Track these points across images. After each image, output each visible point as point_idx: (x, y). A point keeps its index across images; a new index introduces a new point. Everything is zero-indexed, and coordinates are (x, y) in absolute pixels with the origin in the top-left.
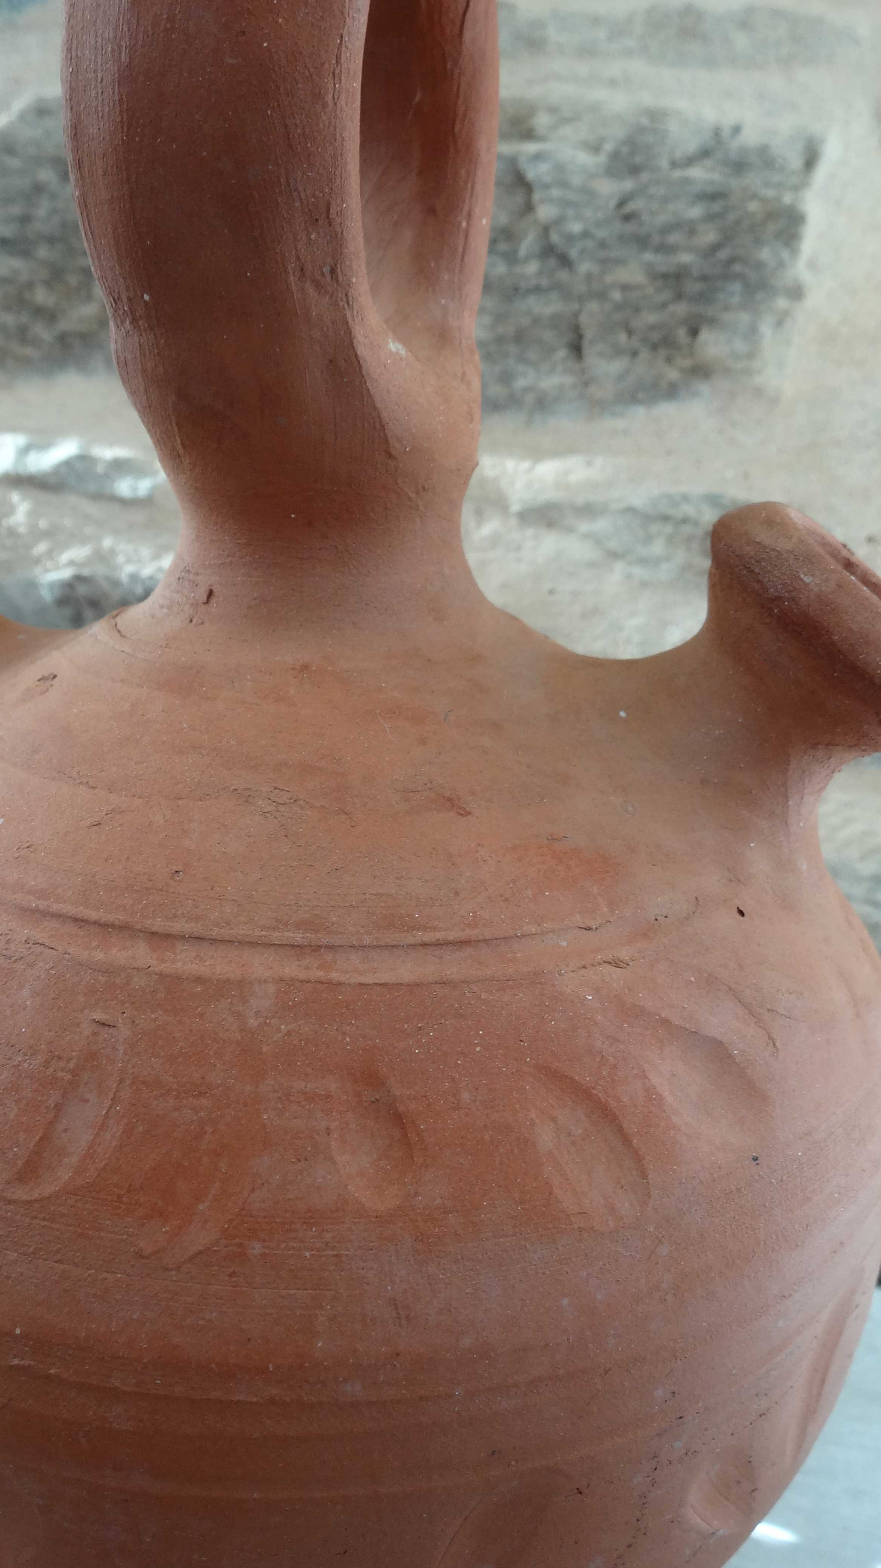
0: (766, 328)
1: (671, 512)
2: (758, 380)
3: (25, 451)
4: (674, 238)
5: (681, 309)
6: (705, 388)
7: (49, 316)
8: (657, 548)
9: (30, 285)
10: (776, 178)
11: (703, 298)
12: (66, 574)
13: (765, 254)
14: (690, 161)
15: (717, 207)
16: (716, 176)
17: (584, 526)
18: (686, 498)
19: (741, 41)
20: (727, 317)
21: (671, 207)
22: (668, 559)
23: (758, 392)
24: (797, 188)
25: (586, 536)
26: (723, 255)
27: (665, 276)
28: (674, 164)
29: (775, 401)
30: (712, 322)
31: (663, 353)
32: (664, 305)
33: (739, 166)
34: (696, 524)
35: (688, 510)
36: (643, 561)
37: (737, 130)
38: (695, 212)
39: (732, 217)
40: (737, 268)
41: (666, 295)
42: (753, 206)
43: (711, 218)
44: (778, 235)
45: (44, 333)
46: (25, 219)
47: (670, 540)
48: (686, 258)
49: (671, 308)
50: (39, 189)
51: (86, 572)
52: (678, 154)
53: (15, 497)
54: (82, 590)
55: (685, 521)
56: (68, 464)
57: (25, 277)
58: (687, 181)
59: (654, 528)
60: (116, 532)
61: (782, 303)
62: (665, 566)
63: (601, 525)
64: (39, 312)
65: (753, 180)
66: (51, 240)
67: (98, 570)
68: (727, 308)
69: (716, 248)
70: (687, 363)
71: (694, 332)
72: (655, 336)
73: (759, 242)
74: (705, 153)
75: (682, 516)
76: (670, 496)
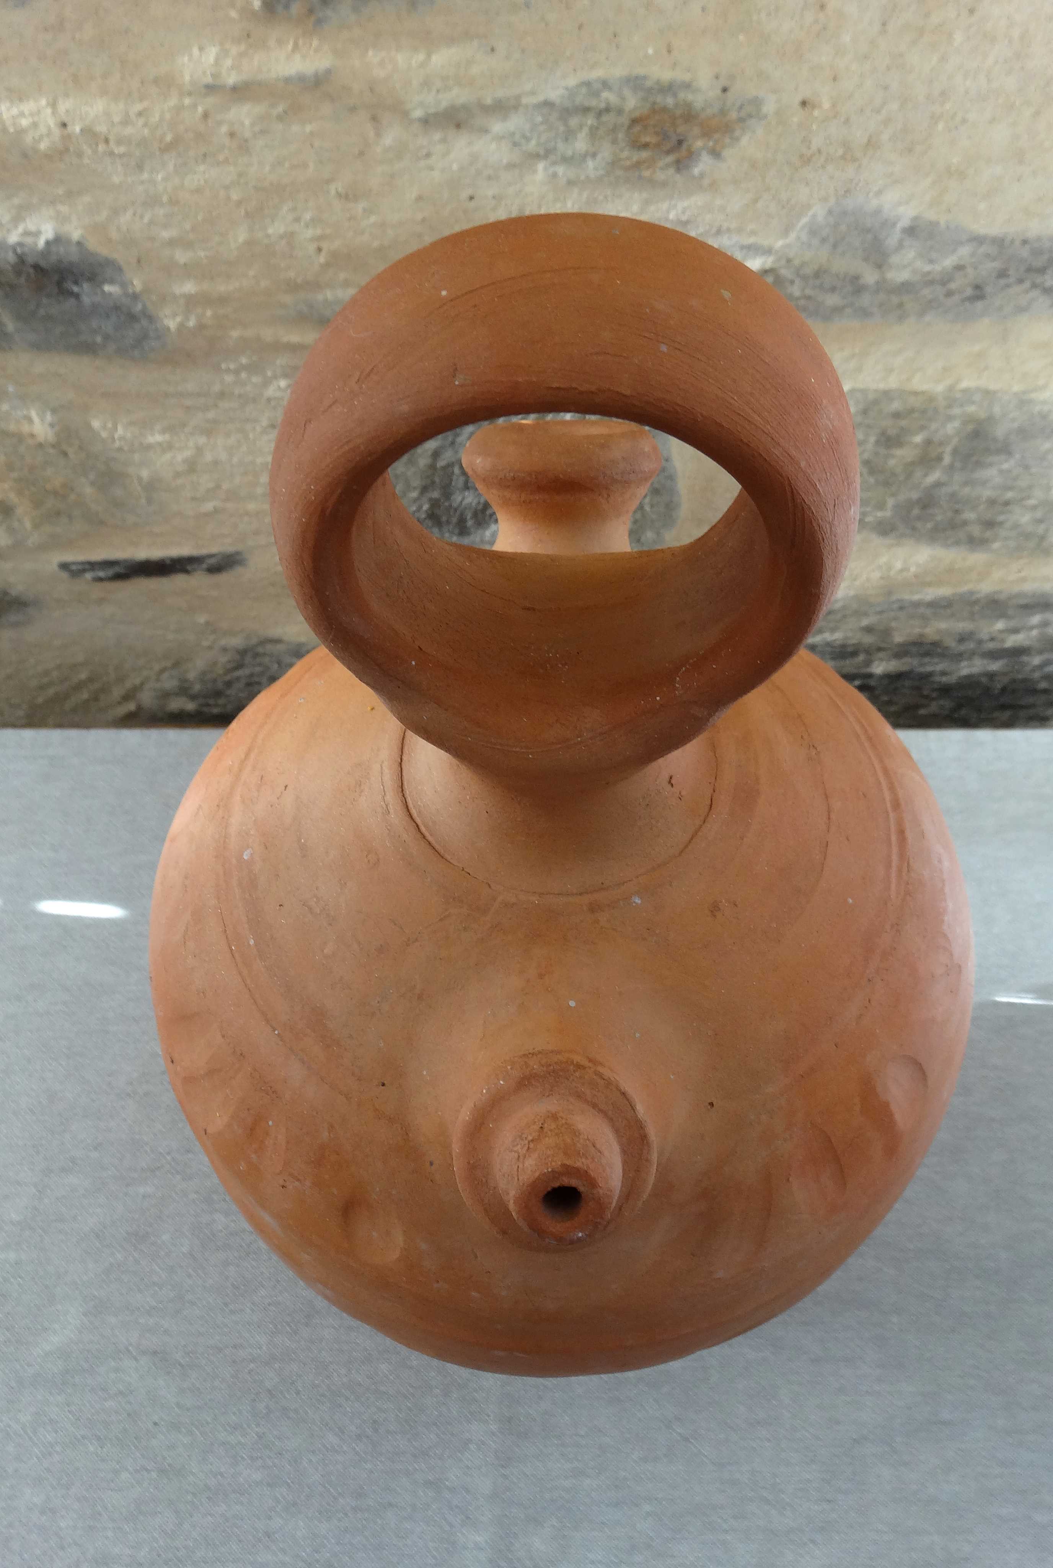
1: (594, 103)
8: (581, 144)
17: (498, 127)
18: (605, 84)
22: (594, 155)
25: (500, 138)
34: (620, 112)
35: (608, 96)
36: (566, 160)
47: (593, 132)
55: (607, 110)
59: (574, 122)
62: (591, 163)
63: (515, 123)
75: (603, 105)
76: (588, 84)
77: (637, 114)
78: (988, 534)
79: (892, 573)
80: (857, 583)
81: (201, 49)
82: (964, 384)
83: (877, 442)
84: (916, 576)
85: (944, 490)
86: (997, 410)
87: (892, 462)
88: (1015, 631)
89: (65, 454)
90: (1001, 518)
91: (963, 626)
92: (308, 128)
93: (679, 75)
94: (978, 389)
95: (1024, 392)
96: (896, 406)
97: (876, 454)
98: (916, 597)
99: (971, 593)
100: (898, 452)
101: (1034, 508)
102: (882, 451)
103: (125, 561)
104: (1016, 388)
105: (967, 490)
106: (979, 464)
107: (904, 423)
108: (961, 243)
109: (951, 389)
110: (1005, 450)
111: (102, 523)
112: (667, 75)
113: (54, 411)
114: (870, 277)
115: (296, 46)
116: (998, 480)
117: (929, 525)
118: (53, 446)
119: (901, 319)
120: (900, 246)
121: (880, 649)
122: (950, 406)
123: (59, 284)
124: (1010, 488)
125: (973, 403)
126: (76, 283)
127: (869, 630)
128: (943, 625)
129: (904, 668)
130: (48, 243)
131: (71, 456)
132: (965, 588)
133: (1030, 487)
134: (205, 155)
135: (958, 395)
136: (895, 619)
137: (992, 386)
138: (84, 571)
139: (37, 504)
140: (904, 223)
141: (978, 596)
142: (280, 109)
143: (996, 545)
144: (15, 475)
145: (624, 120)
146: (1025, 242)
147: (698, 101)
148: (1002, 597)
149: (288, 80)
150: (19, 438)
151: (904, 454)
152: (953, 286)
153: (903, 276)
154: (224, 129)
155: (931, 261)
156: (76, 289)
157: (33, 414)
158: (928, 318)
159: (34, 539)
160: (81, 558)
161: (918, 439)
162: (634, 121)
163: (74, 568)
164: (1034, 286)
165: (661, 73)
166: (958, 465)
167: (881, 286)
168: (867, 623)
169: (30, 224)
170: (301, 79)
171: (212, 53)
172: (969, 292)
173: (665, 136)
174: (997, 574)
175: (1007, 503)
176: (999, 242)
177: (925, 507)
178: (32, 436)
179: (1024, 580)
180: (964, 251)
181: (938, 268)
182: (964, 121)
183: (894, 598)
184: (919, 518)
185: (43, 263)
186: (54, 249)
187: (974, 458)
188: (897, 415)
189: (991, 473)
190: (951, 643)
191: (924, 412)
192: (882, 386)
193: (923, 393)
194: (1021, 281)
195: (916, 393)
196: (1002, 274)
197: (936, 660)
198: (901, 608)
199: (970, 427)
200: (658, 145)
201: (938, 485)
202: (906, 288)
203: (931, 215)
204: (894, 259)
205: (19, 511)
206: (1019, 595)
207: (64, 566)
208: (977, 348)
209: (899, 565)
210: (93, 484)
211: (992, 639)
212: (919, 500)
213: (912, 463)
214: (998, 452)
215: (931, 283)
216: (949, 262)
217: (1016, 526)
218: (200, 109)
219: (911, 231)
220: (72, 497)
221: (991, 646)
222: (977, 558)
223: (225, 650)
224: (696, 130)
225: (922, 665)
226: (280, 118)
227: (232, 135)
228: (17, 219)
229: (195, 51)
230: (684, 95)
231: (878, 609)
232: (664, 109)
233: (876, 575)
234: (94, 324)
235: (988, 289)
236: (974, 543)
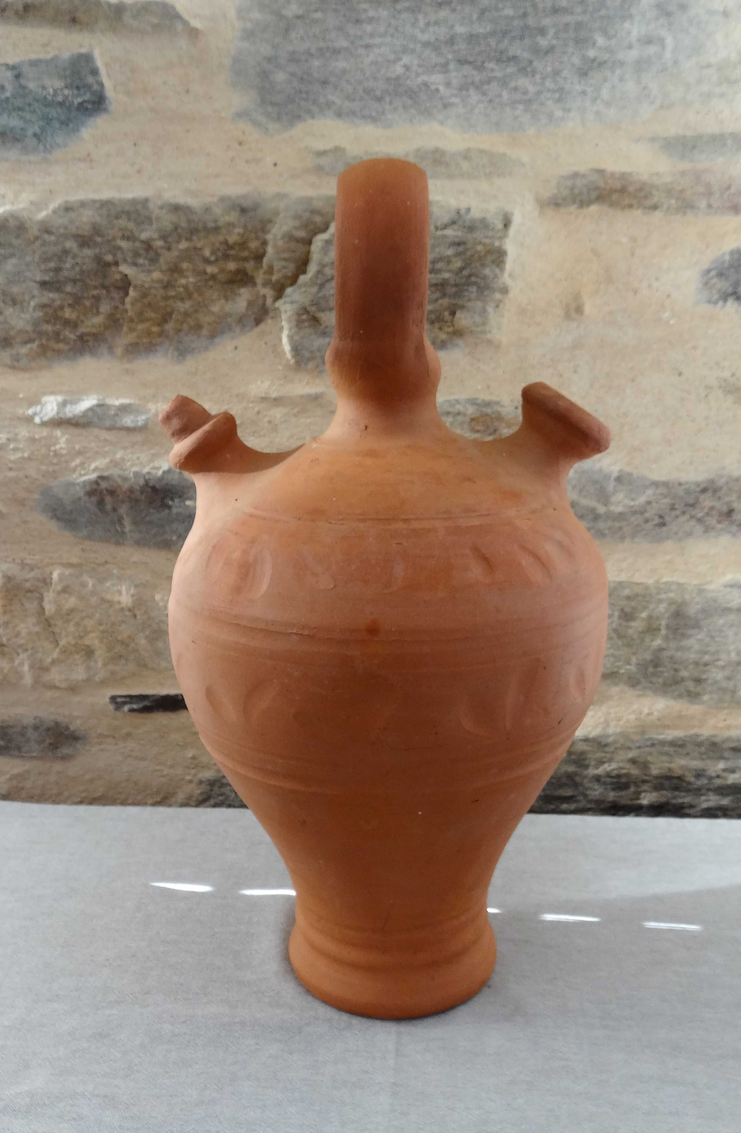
0: (490, 309)
1: (451, 410)
2: (489, 336)
3: (64, 404)
4: (439, 266)
5: (445, 302)
6: (460, 342)
7: (74, 325)
9: (61, 308)
10: (491, 233)
11: (458, 295)
12: (93, 476)
13: (487, 271)
14: (445, 227)
15: (461, 249)
16: (460, 234)
18: (457, 402)
19: (465, 165)
20: (470, 304)
21: (437, 250)
23: (489, 342)
24: (501, 238)
26: (465, 273)
27: (435, 285)
28: (437, 228)
29: (497, 347)
30: (462, 307)
31: (437, 325)
32: (436, 300)
33: (471, 228)
34: (465, 415)
35: (459, 407)
37: (468, 210)
38: (450, 252)
39: (469, 254)
40: (473, 279)
41: (437, 295)
42: (479, 248)
43: (458, 255)
44: (493, 262)
45: (70, 335)
46: (58, 270)
48: (446, 275)
49: (440, 301)
50: (66, 252)
51: (106, 474)
52: (439, 224)
53: (58, 433)
54: (104, 485)
55: (459, 414)
56: (91, 409)
57: (58, 303)
58: (445, 236)
60: (125, 448)
61: (498, 296)
64: (67, 323)
65: (478, 235)
66: (74, 281)
67: (114, 472)
68: (469, 300)
69: (461, 269)
70: (450, 330)
71: (453, 314)
72: (433, 316)
73: (483, 265)
74: (454, 222)
75: (456, 411)
76: (449, 401)
77: (473, 416)
78: (698, 689)
79: (642, 716)
80: (621, 723)
81: (262, 382)
82: (664, 580)
83: (620, 617)
84: (659, 719)
85: (666, 654)
86: (687, 597)
87: (630, 631)
88: (733, 771)
89: (135, 616)
90: (704, 676)
91: (696, 764)
92: (309, 420)
93: (494, 398)
94: (673, 583)
95: (700, 585)
96: (627, 592)
97: (620, 625)
98: (661, 737)
99: (697, 736)
100: (634, 624)
101: (723, 668)
102: (624, 624)
103: (153, 696)
104: (695, 582)
105: (679, 654)
106: (683, 636)
107: (633, 604)
108: (646, 487)
109: (657, 582)
110: (697, 626)
111: (145, 666)
112: (487, 397)
113: (136, 586)
114: (601, 510)
115: (308, 383)
116: (696, 647)
117: (661, 680)
118: (130, 610)
119: (623, 538)
120: (615, 491)
121: (644, 782)
122: (658, 593)
123: (163, 499)
124: (706, 653)
125: (672, 591)
126: (172, 499)
127: (633, 761)
128: (683, 762)
129: (663, 800)
130: (164, 472)
131: (138, 617)
132: (692, 732)
133: (717, 652)
134: (254, 432)
135: (662, 586)
136: (650, 754)
137: (681, 581)
138: (124, 703)
139: (110, 649)
140: (615, 475)
141: (702, 738)
142: (296, 411)
143: (706, 698)
144: (101, 628)
145: (467, 419)
146: (680, 484)
147: (504, 411)
148: (717, 740)
149: (302, 397)
150: (111, 603)
151: (637, 625)
152: (647, 515)
153: (619, 509)
154: (266, 419)
155: (633, 500)
156: (170, 503)
157: (124, 589)
158: (637, 540)
159: (102, 674)
160: (125, 693)
161: (644, 615)
162: (472, 420)
163: (119, 700)
164: (692, 517)
165: (485, 396)
166: (671, 636)
167: (609, 516)
168: (632, 756)
169: (156, 464)
170: (309, 396)
171: (267, 384)
172: (657, 520)
173: (488, 427)
174: (712, 722)
175: (706, 665)
176: (666, 484)
177: (656, 666)
178: (119, 603)
179: (729, 727)
180: (650, 492)
181: (637, 503)
182: (637, 426)
183: (647, 737)
184: (653, 674)
185: (158, 486)
186: (166, 476)
187: (680, 631)
188: (628, 598)
189: (691, 642)
190: (691, 778)
191: (644, 596)
192: (618, 579)
193: (641, 584)
194: (684, 513)
195: (638, 584)
196: (673, 508)
197: (683, 794)
198: (653, 745)
199: (673, 608)
200: (484, 431)
201: (661, 649)
202: (621, 517)
203: (628, 469)
204: (613, 499)
205: (98, 653)
206: (729, 739)
207: (113, 699)
208: (668, 557)
209: (646, 711)
210: (146, 637)
211: (718, 777)
212: (651, 661)
213: (643, 632)
214: (693, 627)
215: (635, 513)
216: (642, 500)
217: (716, 682)
218: (256, 409)
219: (619, 479)
220: (132, 645)
221: (718, 782)
222: (695, 709)
223: (201, 782)
224: (503, 425)
225: (674, 798)
226: (295, 415)
227: (270, 422)
228: (151, 461)
229: (259, 383)
230: (497, 408)
231: (637, 745)
232: (487, 415)
233: (633, 717)
234: (175, 526)
235: (667, 519)
236: (693, 696)
